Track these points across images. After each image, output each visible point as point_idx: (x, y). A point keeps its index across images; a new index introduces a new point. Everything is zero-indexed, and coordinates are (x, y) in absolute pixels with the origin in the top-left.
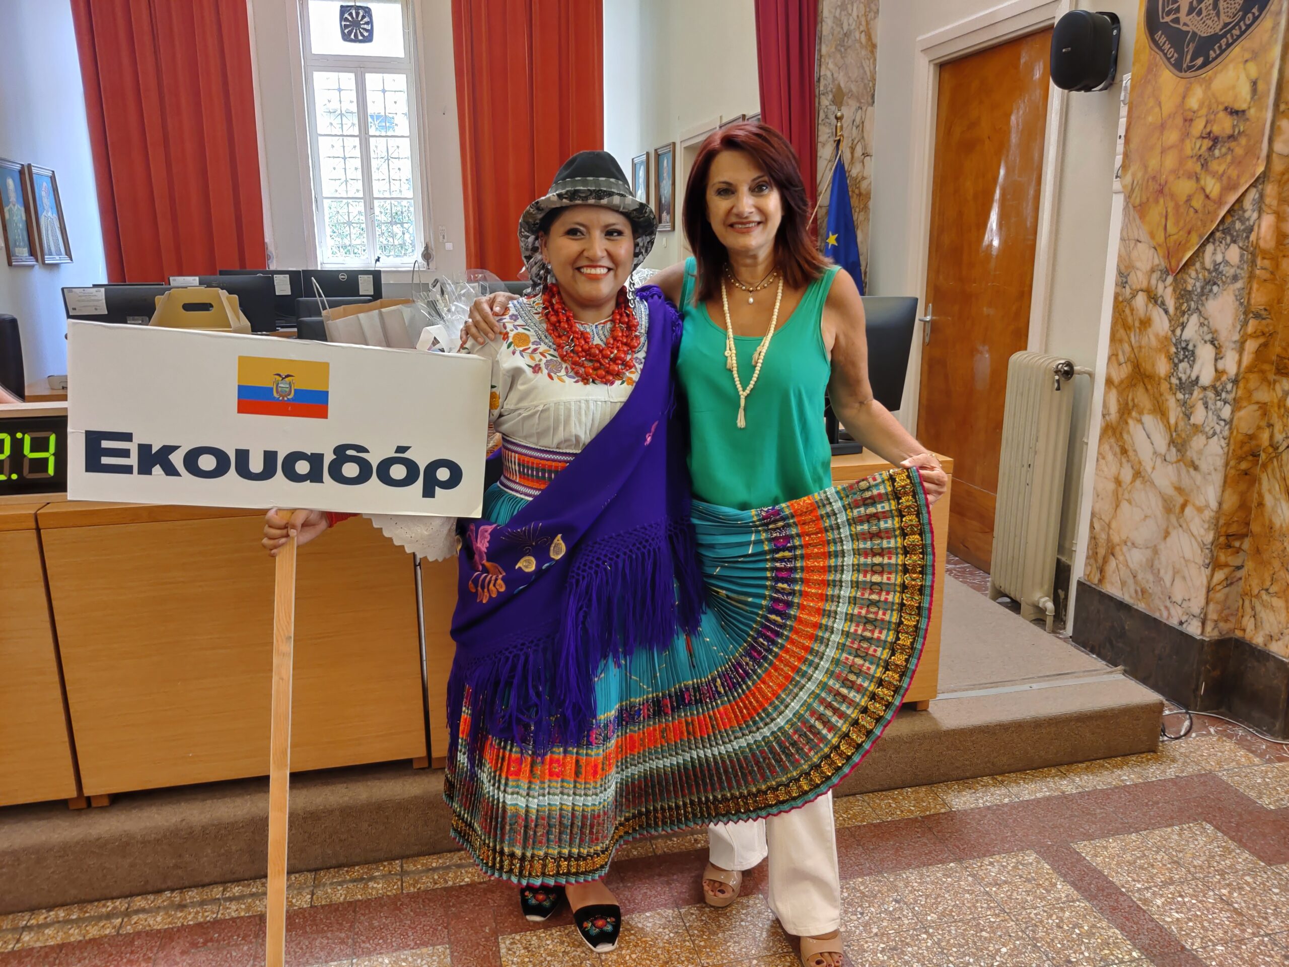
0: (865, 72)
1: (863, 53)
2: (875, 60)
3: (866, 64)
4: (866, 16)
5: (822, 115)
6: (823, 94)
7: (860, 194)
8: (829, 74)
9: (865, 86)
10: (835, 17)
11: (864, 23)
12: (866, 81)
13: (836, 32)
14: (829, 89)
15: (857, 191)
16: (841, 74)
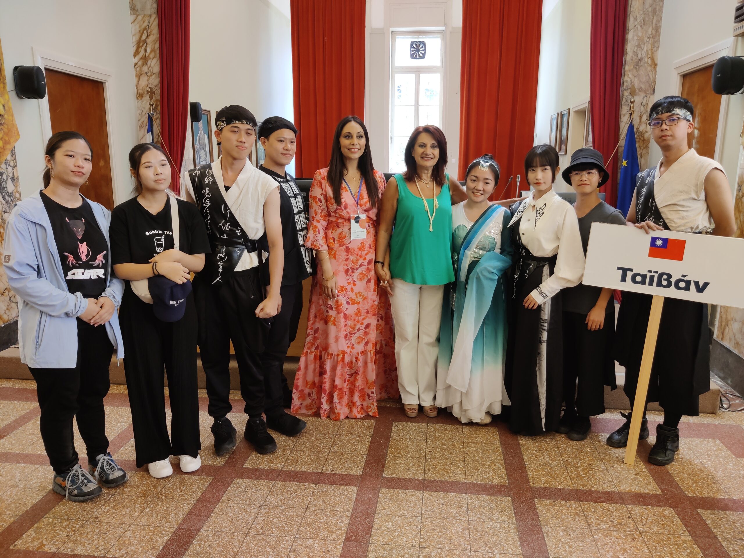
0: (650, 78)
1: (649, 68)
2: (656, 71)
3: (651, 74)
4: (652, 50)
5: (624, 100)
6: (625, 90)
7: (644, 140)
8: (629, 80)
9: (650, 85)
10: (634, 51)
11: (650, 53)
12: (651, 83)
13: (634, 59)
14: (629, 87)
15: (642, 139)
16: (636, 79)
